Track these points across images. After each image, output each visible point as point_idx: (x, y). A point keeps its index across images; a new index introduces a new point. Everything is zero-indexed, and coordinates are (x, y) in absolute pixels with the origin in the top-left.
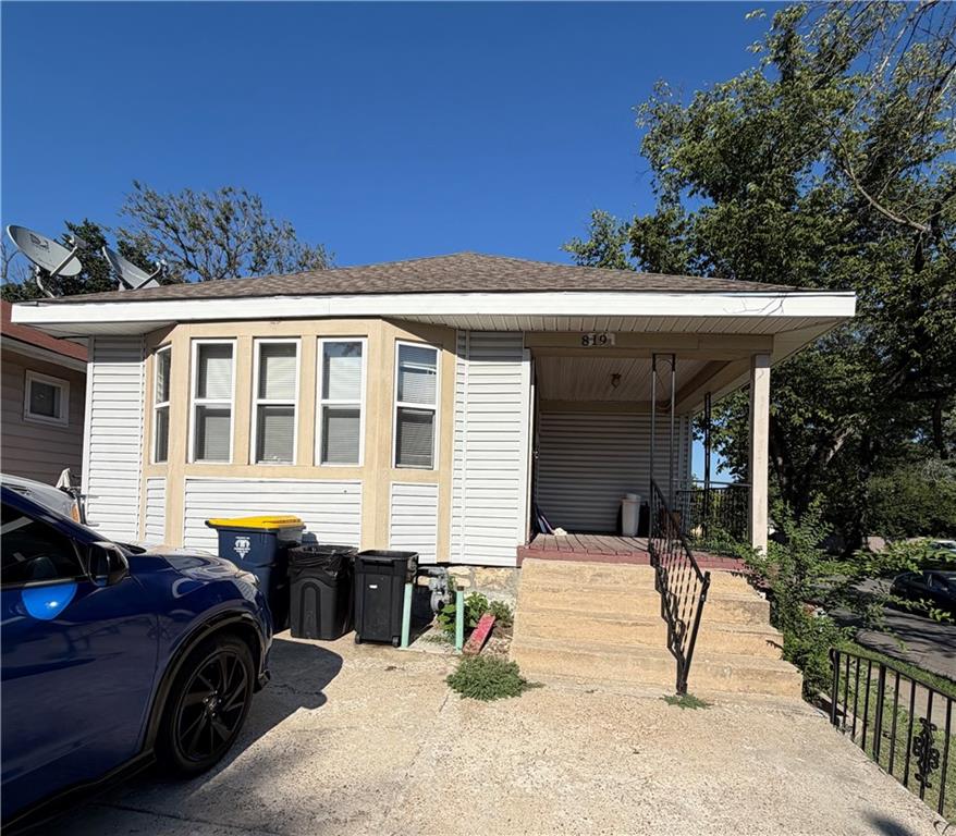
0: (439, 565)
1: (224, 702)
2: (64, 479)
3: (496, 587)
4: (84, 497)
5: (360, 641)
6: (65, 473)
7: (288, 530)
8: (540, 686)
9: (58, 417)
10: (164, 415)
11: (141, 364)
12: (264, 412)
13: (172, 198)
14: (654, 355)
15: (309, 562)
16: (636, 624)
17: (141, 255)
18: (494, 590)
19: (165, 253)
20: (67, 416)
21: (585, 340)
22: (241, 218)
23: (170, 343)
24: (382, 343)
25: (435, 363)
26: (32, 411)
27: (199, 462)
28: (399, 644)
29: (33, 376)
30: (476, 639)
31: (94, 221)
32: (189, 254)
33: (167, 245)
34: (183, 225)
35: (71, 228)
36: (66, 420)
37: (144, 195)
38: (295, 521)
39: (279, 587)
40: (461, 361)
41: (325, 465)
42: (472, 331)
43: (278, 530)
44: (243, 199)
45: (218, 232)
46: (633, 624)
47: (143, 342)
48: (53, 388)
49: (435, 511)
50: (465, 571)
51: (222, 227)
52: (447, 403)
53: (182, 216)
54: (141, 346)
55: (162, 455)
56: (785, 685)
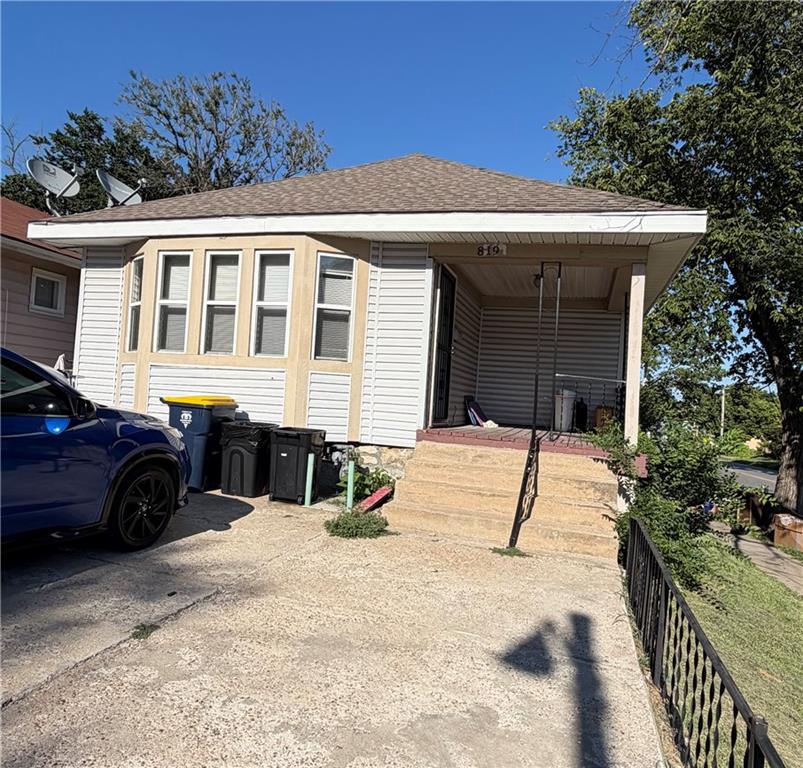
0: (349, 443)
1: (153, 509)
2: (60, 363)
4: (75, 377)
5: (273, 499)
6: (61, 358)
7: (221, 408)
8: (396, 534)
9: (56, 308)
10: (136, 311)
11: (121, 269)
12: (212, 311)
13: (166, 84)
14: (543, 263)
15: (237, 433)
16: (494, 495)
17: (135, 141)
19: (158, 139)
20: (63, 307)
21: (481, 250)
22: (231, 101)
23: (143, 254)
25: (352, 270)
26: (36, 304)
27: (161, 351)
28: (303, 503)
29: (38, 273)
30: (366, 504)
31: (94, 110)
32: (180, 139)
33: (158, 132)
34: (174, 111)
35: (72, 117)
36: (62, 312)
37: (139, 84)
38: (228, 401)
39: (215, 453)
40: (374, 268)
41: (258, 355)
42: (384, 242)
43: (213, 406)
44: (232, 82)
45: (207, 116)
46: (490, 496)
47: (123, 253)
48: (53, 283)
49: (348, 397)
50: (373, 450)
51: (211, 111)
52: (361, 305)
53: (174, 102)
54: (121, 255)
55: (134, 345)
56: (603, 548)
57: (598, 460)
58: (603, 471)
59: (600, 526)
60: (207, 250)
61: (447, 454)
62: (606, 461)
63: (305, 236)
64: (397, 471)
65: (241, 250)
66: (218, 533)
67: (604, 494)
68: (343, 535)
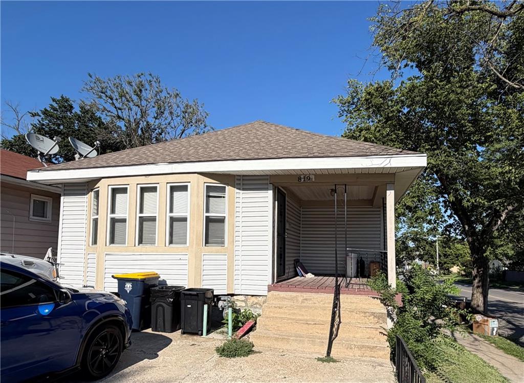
0: (228, 295)
1: (109, 352)
2: (49, 253)
3: (258, 306)
4: (58, 264)
5: (184, 333)
6: (50, 250)
7: (149, 279)
8: (260, 352)
9: (46, 218)
10: (96, 221)
11: (86, 196)
12: (142, 220)
13: (110, 80)
14: (336, 185)
15: (160, 294)
16: (315, 324)
17: (93, 113)
18: (257, 308)
19: (106, 112)
20: (50, 217)
21: (300, 179)
22: (149, 88)
23: (99, 187)
24: (198, 185)
25: (225, 192)
26: (33, 216)
27: (112, 245)
28: (202, 335)
29: (34, 197)
30: (240, 333)
31: (66, 96)
32: (119, 111)
33: (106, 107)
34: (116, 95)
35: (54, 100)
36: (50, 219)
37: (94, 81)
38: (154, 274)
39: (146, 307)
40: (238, 191)
41: (171, 245)
42: (243, 176)
43: (145, 279)
44: (149, 78)
45: (135, 97)
46: (314, 324)
47: (87, 187)
48: (44, 202)
49: (226, 267)
50: (242, 298)
51: (137, 95)
52: (231, 213)
53: (115, 90)
54: (85, 188)
55: (95, 242)
56: (381, 353)
57: (375, 298)
58: (378, 304)
59: (378, 339)
60: (138, 184)
61: (286, 299)
62: (380, 299)
63: (196, 174)
64: (257, 310)
65: (158, 183)
66: (151, 361)
67: (379, 319)
68: (228, 356)
